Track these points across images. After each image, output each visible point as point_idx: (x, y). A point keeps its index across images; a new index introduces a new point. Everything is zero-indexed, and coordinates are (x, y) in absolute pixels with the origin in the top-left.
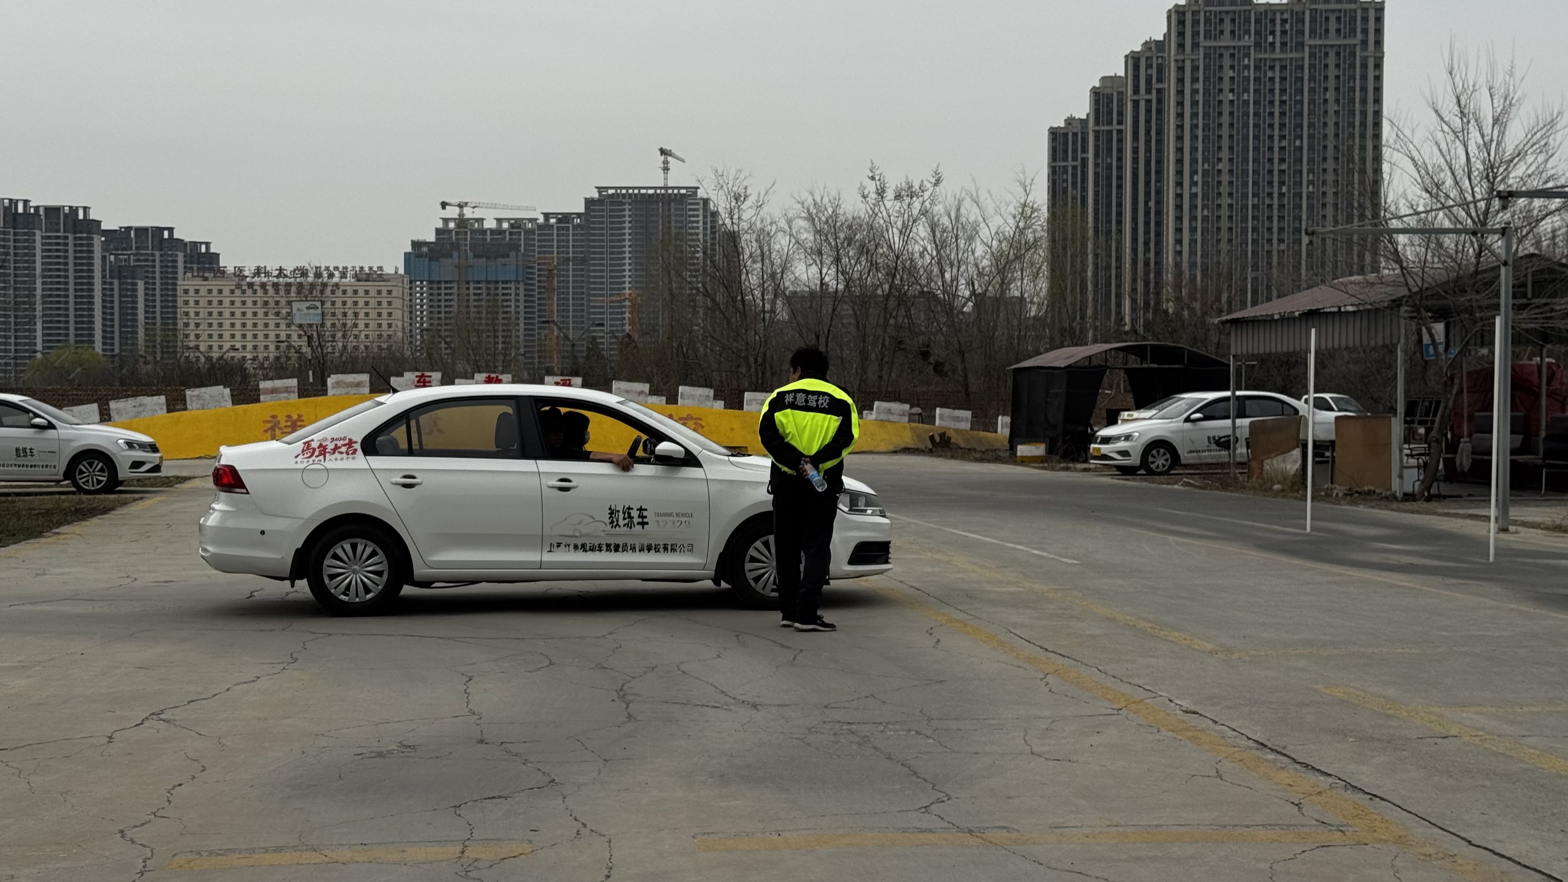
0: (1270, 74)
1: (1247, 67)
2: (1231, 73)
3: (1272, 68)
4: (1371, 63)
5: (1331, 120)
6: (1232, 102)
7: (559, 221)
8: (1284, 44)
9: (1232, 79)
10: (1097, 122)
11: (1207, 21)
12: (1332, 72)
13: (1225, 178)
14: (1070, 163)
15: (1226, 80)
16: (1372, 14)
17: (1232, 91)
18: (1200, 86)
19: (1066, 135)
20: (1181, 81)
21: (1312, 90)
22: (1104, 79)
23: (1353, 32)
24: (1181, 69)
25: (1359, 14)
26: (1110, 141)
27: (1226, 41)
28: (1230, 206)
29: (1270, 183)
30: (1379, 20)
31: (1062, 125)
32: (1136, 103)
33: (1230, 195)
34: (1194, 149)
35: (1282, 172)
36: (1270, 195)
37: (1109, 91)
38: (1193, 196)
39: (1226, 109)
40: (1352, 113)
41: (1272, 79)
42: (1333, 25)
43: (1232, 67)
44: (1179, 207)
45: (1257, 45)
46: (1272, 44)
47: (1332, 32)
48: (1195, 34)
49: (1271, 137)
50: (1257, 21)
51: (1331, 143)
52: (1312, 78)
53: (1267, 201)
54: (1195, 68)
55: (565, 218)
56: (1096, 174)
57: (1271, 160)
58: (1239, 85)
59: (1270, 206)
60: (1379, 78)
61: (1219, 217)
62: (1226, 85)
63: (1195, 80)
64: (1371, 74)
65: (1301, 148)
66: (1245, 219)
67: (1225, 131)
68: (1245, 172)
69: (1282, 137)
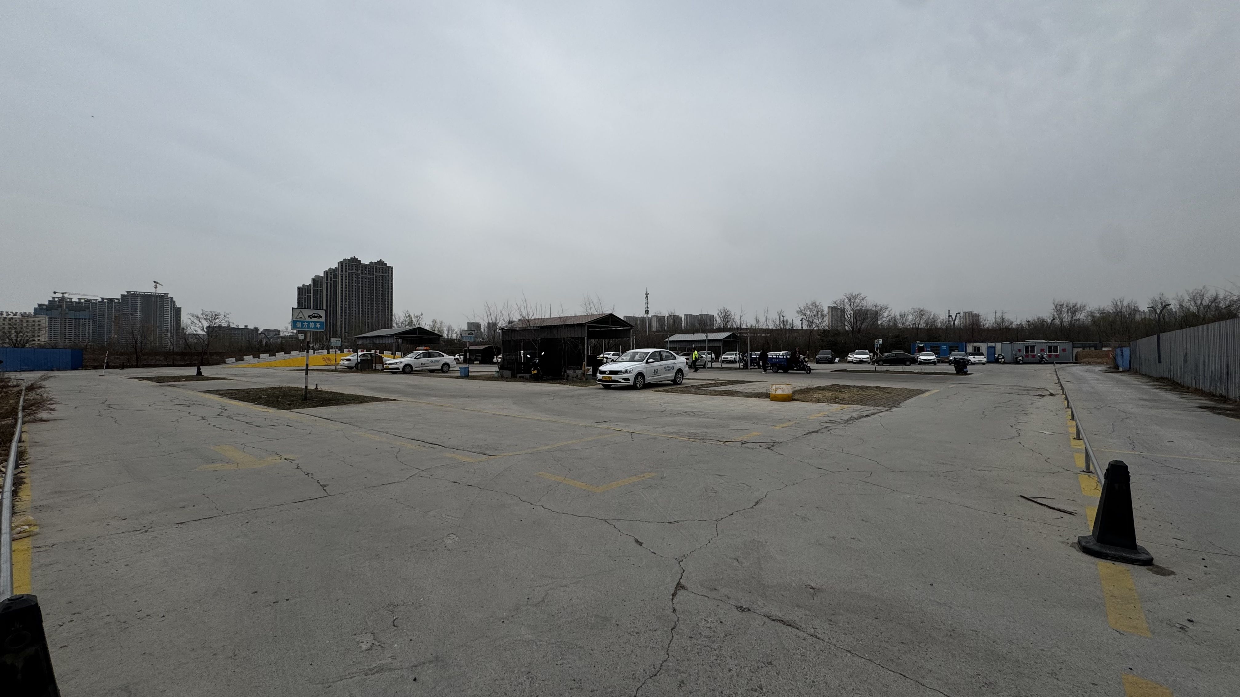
0: (365, 280)
1: (360, 278)
2: (355, 279)
3: (366, 279)
4: (390, 280)
5: (381, 292)
6: (356, 286)
7: (108, 300)
8: (368, 274)
9: (356, 280)
10: (314, 286)
11: (349, 266)
12: (381, 281)
13: (354, 304)
14: (304, 296)
15: (354, 280)
16: (390, 269)
17: (356, 283)
18: (347, 281)
19: (303, 289)
20: (342, 279)
21: (376, 285)
22: (316, 276)
23: (386, 273)
24: (342, 277)
25: (387, 269)
26: (318, 292)
27: (354, 271)
28: (355, 310)
29: (366, 306)
30: (392, 271)
31: (301, 286)
32: (327, 284)
33: (355, 308)
34: (345, 296)
35: (368, 303)
36: (365, 309)
37: (317, 279)
38: (346, 307)
39: (354, 287)
40: (386, 291)
41: (366, 281)
42: (381, 271)
43: (356, 278)
44: (342, 310)
45: (362, 273)
46: (366, 273)
47: (381, 272)
48: (346, 269)
49: (366, 295)
50: (362, 267)
51: (380, 297)
52: (376, 282)
53: (365, 310)
54: (346, 277)
55: (111, 300)
56: (314, 300)
57: (366, 300)
58: (357, 282)
59: (365, 311)
60: (392, 284)
61: (352, 313)
62: (354, 281)
63: (346, 280)
64: (390, 282)
65: (373, 298)
66: (359, 314)
67: (354, 293)
68: (359, 303)
69: (368, 295)
